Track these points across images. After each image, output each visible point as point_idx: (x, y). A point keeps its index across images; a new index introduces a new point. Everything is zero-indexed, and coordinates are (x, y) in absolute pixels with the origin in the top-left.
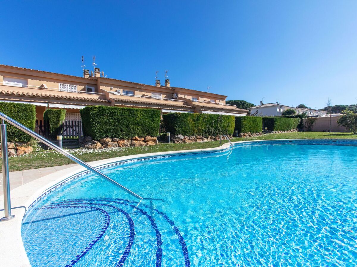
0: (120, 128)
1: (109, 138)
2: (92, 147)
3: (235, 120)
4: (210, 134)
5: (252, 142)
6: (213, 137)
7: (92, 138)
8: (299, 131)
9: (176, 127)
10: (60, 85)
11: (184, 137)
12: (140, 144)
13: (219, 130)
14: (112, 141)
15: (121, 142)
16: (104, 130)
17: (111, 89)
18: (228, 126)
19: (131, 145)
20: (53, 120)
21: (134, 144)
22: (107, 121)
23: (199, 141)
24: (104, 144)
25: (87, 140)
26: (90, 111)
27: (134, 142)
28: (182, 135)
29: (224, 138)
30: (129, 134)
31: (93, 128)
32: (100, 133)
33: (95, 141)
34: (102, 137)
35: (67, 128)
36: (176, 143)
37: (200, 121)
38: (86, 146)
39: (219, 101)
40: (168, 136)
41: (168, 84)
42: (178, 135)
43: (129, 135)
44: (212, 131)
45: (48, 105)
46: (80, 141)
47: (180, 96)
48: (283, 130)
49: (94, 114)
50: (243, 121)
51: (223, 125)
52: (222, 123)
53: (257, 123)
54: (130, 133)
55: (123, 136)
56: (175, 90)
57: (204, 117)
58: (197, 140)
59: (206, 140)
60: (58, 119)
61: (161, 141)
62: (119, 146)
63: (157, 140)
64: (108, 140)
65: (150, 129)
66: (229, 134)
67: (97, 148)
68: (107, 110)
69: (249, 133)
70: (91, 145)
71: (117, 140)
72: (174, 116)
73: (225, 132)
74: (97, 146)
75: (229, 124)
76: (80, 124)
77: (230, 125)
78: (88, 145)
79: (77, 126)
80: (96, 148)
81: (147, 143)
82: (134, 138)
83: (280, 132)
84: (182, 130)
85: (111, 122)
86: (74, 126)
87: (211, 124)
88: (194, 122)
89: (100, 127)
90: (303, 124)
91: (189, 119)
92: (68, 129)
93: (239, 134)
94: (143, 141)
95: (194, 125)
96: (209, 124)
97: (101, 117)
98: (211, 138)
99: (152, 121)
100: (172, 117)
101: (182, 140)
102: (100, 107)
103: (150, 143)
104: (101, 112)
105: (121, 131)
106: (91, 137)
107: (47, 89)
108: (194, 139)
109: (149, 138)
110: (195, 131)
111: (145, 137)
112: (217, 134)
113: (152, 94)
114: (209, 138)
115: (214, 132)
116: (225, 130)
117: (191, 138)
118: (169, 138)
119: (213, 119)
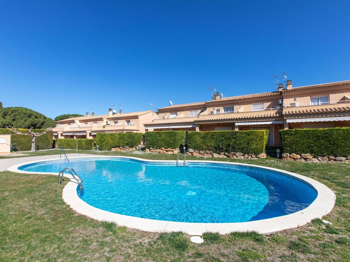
9: (188, 143)
11: (194, 151)
12: (163, 152)
13: (234, 147)
14: (153, 149)
15: (156, 150)
19: (159, 152)
23: (208, 156)
24: (150, 150)
44: (222, 148)
55: (156, 147)
62: (154, 152)
78: (145, 150)
84: (192, 145)
94: (166, 151)
95: (202, 142)
101: (191, 153)
103: (169, 153)
105: (155, 144)
108: (203, 153)
109: (170, 149)
110: (204, 147)
111: (167, 148)
112: (232, 151)
113: (253, 105)
114: (221, 154)
115: (227, 149)
116: (244, 148)
117: (200, 152)
118: (185, 151)
119: (224, 136)
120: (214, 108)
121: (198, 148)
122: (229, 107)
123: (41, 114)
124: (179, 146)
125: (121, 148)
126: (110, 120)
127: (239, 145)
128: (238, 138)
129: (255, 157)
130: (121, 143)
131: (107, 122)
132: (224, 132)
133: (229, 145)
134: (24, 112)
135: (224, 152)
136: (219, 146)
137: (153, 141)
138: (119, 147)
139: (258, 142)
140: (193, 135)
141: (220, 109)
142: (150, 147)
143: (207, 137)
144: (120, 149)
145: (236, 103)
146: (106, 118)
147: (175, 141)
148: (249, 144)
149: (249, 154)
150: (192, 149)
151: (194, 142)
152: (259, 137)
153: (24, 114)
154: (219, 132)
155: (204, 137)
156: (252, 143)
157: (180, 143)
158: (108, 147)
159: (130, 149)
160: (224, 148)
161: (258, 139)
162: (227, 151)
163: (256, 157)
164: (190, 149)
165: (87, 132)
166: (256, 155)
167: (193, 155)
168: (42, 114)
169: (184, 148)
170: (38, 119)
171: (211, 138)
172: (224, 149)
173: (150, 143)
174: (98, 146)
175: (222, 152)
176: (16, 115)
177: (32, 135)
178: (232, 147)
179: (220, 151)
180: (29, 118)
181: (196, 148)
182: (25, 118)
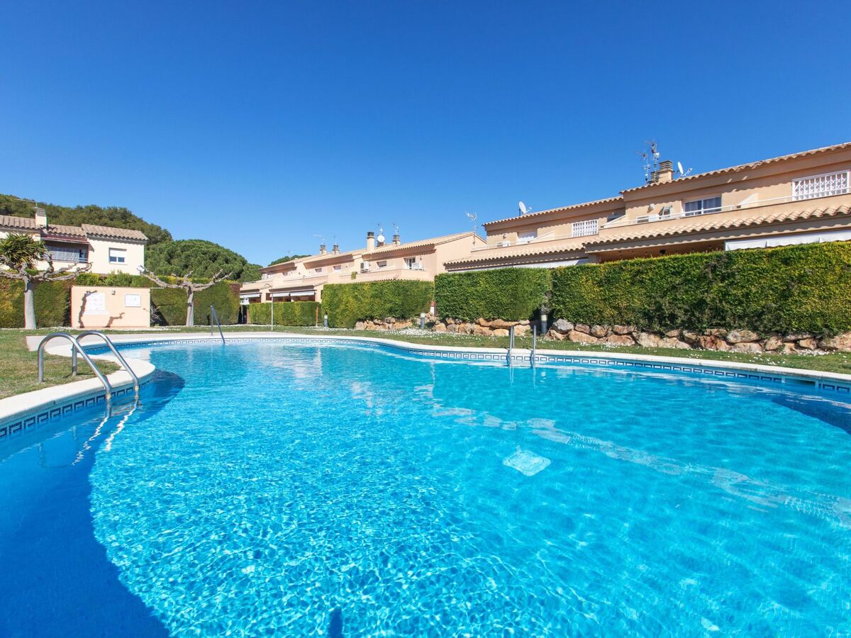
4: (669, 323)
11: (575, 326)
14: (455, 323)
21: (473, 331)
40: (543, 322)
42: (558, 319)
44: (674, 315)
59: (647, 341)
71: (458, 322)
81: (494, 330)
82: (477, 321)
84: (567, 309)
88: (599, 287)
91: (583, 280)
94: (490, 327)
98: (681, 338)
101: (565, 333)
108: (603, 333)
109: (500, 322)
110: (608, 312)
111: (494, 319)
112: (712, 326)
113: (797, 183)
114: (669, 337)
115: (689, 319)
116: (763, 313)
117: (593, 331)
118: (544, 326)
119: (679, 273)
120: (652, 205)
121: (586, 317)
122: (702, 198)
123: (236, 254)
124: (530, 313)
125: (376, 321)
126: (369, 261)
127: (741, 303)
128: (738, 277)
129: (812, 347)
130: (376, 307)
131: (362, 265)
132: (682, 259)
133: (701, 304)
134: (205, 249)
135: (677, 328)
136: (659, 308)
137: (454, 301)
138: (372, 318)
139: (832, 288)
140: (572, 274)
141: (671, 210)
142: (447, 316)
143: (617, 280)
144: (375, 324)
145: (730, 183)
146: (361, 256)
147: (514, 296)
148: (786, 298)
149: (784, 334)
150: (569, 321)
151: (573, 298)
152: (837, 269)
153: (203, 254)
154: (660, 261)
155: (608, 281)
156: (805, 293)
157: (531, 305)
158: (348, 319)
159: (397, 324)
160: (680, 313)
161: (830, 278)
162: (689, 325)
163: (818, 347)
164: (560, 320)
165: (315, 288)
166: (821, 339)
167: (569, 339)
168: (239, 254)
169: (544, 318)
170: (229, 265)
171: (633, 284)
172: (681, 317)
173: (447, 306)
174: (326, 317)
175: (672, 328)
176: (189, 256)
177: (187, 289)
178: (710, 309)
179: (666, 325)
180: (213, 262)
181: (579, 315)
182: (204, 262)
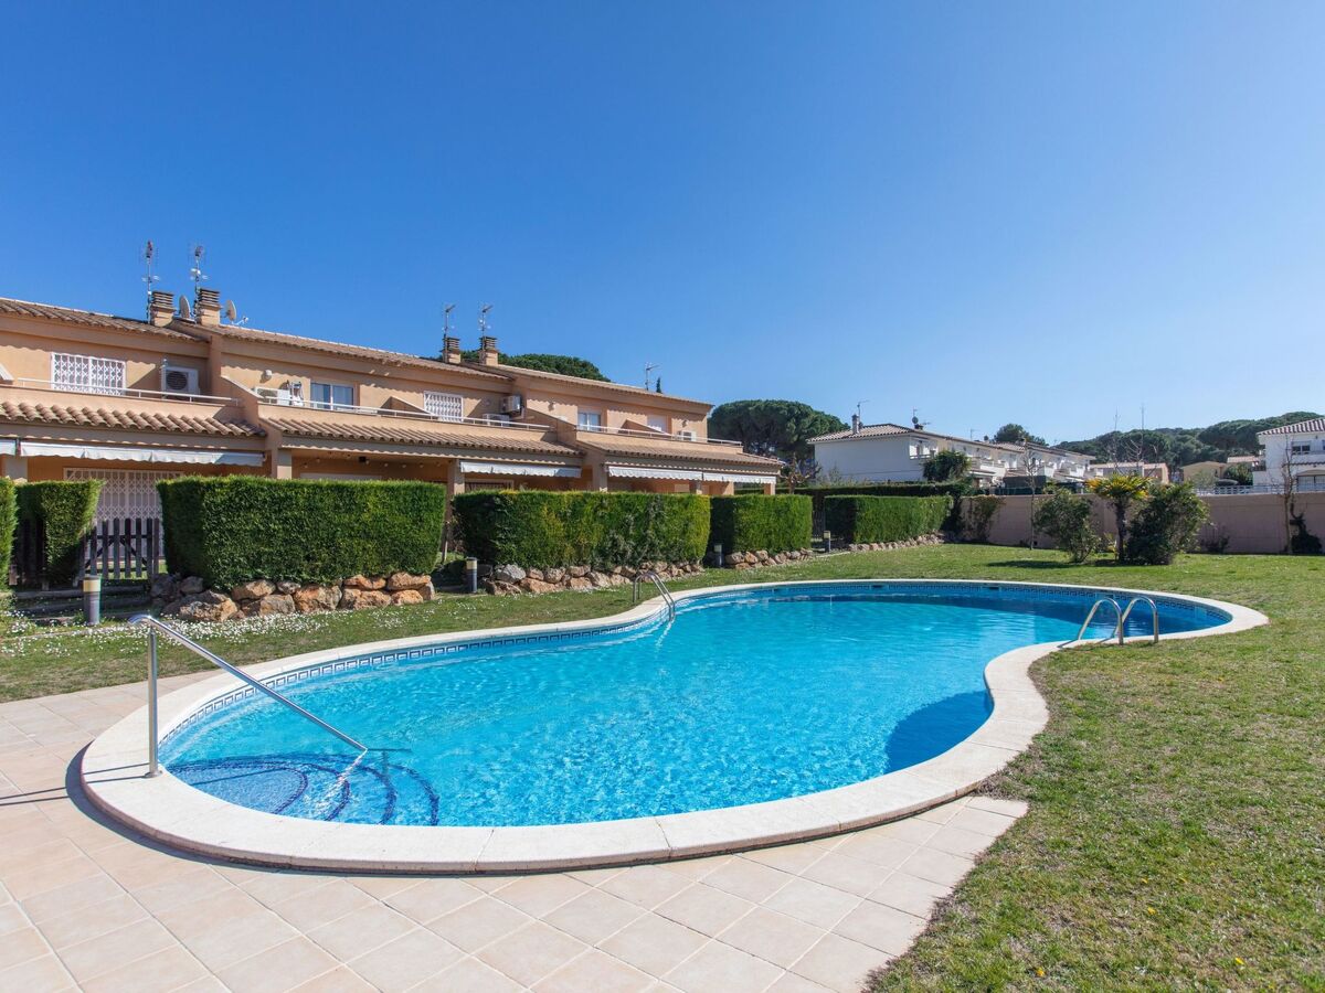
0: (306, 549)
1: (264, 583)
2: (206, 614)
3: (711, 511)
4: (619, 559)
5: (755, 588)
6: (630, 570)
7: (204, 583)
8: (948, 540)
9: (500, 539)
10: (54, 360)
11: (527, 572)
12: (370, 600)
13: (652, 545)
14: (276, 592)
15: (306, 595)
16: (248, 558)
17: (265, 378)
18: (684, 533)
19: (340, 605)
20: (61, 520)
21: (349, 602)
22: (262, 528)
23: (582, 586)
24: (246, 604)
25: (185, 589)
26: (203, 495)
27: (351, 593)
28: (520, 565)
29: (671, 572)
30: (335, 569)
31: (211, 552)
32: (234, 566)
33: (218, 595)
34: (241, 580)
35: (106, 545)
36: (498, 592)
37: (584, 520)
38: (184, 610)
39: (684, 425)
40: (472, 571)
41: (489, 355)
42: (505, 565)
43: (333, 570)
44: (625, 551)
45: (18, 446)
46: (156, 590)
47: (532, 405)
48: (889, 540)
49: (217, 506)
50: (740, 511)
51: (665, 529)
52: (662, 522)
53: (791, 517)
54: (338, 566)
55: (314, 574)
56: (517, 383)
57: (599, 502)
58: (573, 581)
59: (603, 581)
60: (78, 514)
61: (445, 588)
62: (299, 609)
63: (431, 585)
64: (261, 589)
65: (408, 549)
66: (689, 560)
67: (222, 619)
68: (262, 490)
69: (764, 553)
70: (203, 607)
71: (293, 589)
72: (493, 502)
73: (676, 555)
74: (222, 609)
75: (687, 525)
76: (157, 530)
77: (692, 526)
78: (189, 609)
79: (144, 537)
80: (218, 617)
81: (396, 595)
82: (353, 581)
83: (875, 545)
84: (520, 549)
85: (274, 530)
86: (134, 537)
87: (623, 527)
88: (562, 521)
89: (235, 549)
90: (961, 515)
91: (545, 512)
92: (111, 547)
93: (728, 557)
94: (385, 590)
95: (562, 532)
96: (614, 526)
97: (239, 516)
98: (624, 574)
99: (414, 522)
100: (486, 504)
101: (518, 582)
102: (237, 484)
103: (408, 597)
104: (241, 499)
105: (308, 558)
106: (201, 579)
107: (10, 382)
108: (559, 578)
110: (567, 552)
111: (391, 575)
112: (647, 560)
113: (427, 396)
114: (616, 574)
115: (633, 555)
117: (548, 576)
118: (475, 577)
120: (269, 372)
127: (664, 539)
129: (690, 570)
133: (642, 540)
135: (623, 563)
136: (614, 545)
140: (532, 503)
141: (301, 388)
142: (256, 579)
143: (581, 514)
145: (387, 377)
160: (629, 549)
162: (632, 560)
163: (693, 570)
164: (511, 566)
166: (692, 564)
171: (594, 519)
172: (628, 553)
175: (620, 565)
179: (616, 562)
181: (534, 558)
